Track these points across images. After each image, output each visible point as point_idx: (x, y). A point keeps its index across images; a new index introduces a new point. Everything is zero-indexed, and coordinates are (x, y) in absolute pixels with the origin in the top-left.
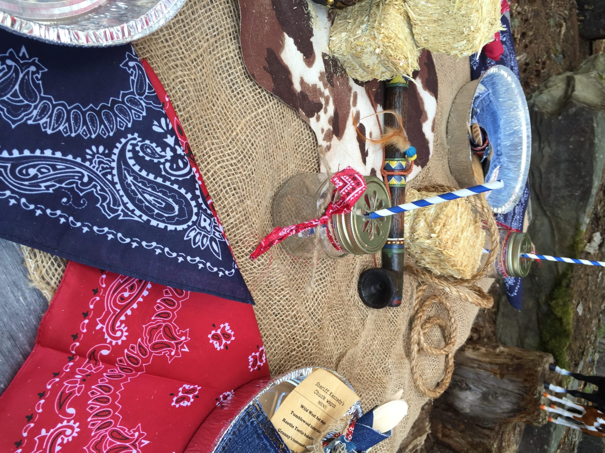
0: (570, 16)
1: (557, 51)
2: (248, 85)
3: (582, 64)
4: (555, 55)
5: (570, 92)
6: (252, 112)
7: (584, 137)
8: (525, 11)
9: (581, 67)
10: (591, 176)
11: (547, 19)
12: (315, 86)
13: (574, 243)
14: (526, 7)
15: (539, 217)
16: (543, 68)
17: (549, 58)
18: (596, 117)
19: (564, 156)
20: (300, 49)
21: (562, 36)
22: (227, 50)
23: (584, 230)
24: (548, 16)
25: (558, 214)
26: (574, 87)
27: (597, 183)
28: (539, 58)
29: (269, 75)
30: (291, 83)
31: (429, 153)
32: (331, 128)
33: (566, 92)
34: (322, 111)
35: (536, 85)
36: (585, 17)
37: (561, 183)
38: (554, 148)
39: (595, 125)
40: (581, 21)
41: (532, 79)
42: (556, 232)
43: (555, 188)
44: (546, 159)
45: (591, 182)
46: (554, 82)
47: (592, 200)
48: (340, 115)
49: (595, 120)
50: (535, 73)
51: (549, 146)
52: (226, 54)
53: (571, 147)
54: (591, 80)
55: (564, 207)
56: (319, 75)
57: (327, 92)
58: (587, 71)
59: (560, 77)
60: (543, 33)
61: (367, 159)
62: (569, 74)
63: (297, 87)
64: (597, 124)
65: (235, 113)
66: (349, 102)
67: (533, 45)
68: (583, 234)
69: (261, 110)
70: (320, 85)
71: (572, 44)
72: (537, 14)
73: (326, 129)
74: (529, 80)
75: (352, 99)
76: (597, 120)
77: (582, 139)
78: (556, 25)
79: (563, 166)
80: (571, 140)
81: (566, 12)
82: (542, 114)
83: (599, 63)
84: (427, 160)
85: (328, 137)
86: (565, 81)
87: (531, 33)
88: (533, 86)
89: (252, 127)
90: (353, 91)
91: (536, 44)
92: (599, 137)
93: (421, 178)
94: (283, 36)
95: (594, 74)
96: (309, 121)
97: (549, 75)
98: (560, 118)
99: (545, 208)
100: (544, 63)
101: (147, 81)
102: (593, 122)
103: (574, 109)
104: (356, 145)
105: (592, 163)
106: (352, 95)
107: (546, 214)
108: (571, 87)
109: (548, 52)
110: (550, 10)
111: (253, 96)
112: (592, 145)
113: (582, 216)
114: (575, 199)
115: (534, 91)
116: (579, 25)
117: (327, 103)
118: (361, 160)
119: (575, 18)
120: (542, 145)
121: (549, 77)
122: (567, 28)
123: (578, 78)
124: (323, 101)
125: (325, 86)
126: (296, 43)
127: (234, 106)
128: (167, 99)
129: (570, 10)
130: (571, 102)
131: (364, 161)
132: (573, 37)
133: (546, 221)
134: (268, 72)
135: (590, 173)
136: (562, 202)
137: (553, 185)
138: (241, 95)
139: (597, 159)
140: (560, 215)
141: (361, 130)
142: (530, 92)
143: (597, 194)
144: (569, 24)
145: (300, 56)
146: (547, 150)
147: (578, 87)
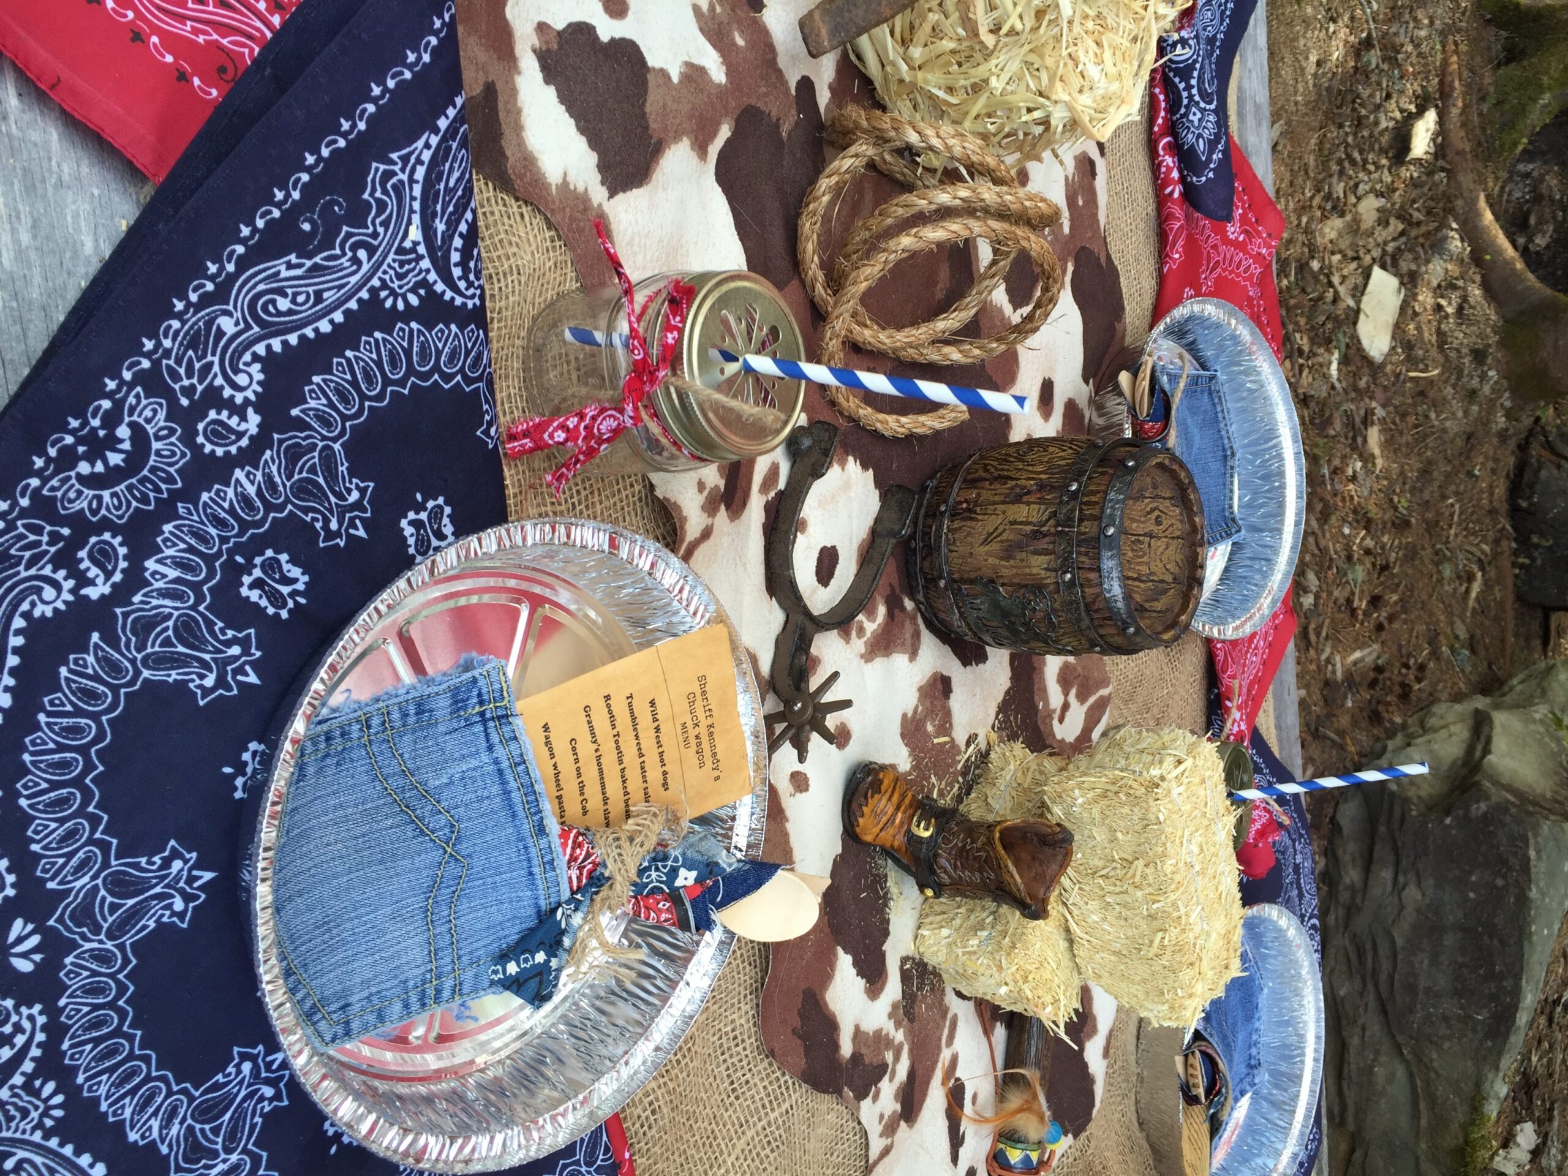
0: (1496, 555)
1: (1457, 637)
2: (761, 1067)
3: (1515, 681)
4: (1452, 648)
5: (1478, 753)
6: (760, 1120)
7: (1504, 877)
8: (1383, 548)
9: (1512, 689)
10: (1518, 977)
11: (1437, 564)
12: (878, 1033)
13: (1467, 1143)
14: (1385, 539)
15: (1383, 1059)
16: (1419, 680)
17: (1435, 654)
18: (1536, 835)
19: (1455, 915)
20: (861, 973)
21: (1471, 603)
22: (735, 1016)
23: (1494, 1115)
24: (1439, 559)
25: (1431, 1060)
26: (1489, 741)
27: (1530, 999)
28: (1409, 655)
29: (799, 1042)
30: (836, 1046)
31: (1093, 1105)
32: (898, 1107)
33: (1470, 749)
34: (886, 1078)
35: (1398, 720)
36: (1533, 560)
37: (1442, 982)
38: (1430, 892)
39: (1532, 854)
40: (1521, 566)
41: (1389, 704)
42: (1422, 1105)
43: (1428, 991)
44: (1410, 915)
45: (1516, 993)
46: (1442, 718)
47: (1517, 1040)
48: (920, 1072)
49: (1532, 842)
50: (1398, 690)
51: (1419, 884)
52: (733, 1021)
53: (1472, 895)
54: (1532, 727)
55: (1446, 1045)
56: (889, 1009)
57: (899, 1036)
58: (1523, 704)
59: (1458, 707)
60: (1424, 597)
61: (962, 1151)
62: (1481, 702)
63: (846, 1049)
64: (1538, 852)
65: (729, 1126)
66: (940, 1039)
67: (1396, 626)
68: (1489, 1125)
69: (776, 1114)
70: (889, 1027)
71: (1496, 620)
72: (1411, 554)
73: (888, 1113)
74: (1381, 708)
75: (946, 1032)
76: (1537, 842)
77: (1500, 882)
78: (1459, 577)
79: (1450, 940)
80: (1473, 878)
81: (1486, 548)
82: (1406, 801)
83: (1555, 685)
84: (1088, 1118)
85: (890, 1129)
86: (1470, 722)
87: (1395, 597)
88: (1391, 721)
89: (754, 1153)
90: (949, 1016)
91: (1405, 622)
92: (1542, 884)
93: (1071, 1160)
94: (835, 955)
95: (1541, 711)
96: (858, 1109)
97: (1433, 699)
98: (1448, 821)
99: (1400, 1039)
100: (1422, 668)
101: (605, 1138)
102: (1527, 845)
103: (1483, 806)
104: (941, 1125)
105: (1520, 945)
106: (948, 1023)
107: (1402, 1054)
108: (1483, 738)
109: (1433, 642)
110: (1447, 542)
111: (765, 1087)
112: (1523, 901)
113: (1490, 1075)
114: (1474, 1030)
115: (1391, 734)
116: (1516, 576)
117: (897, 1058)
118: (948, 1158)
119: (1506, 563)
120: (1401, 879)
121: (1432, 703)
122: (1486, 582)
123: (1500, 718)
124: (889, 1057)
125: (898, 1025)
126: (856, 964)
127: (730, 1112)
128: (627, 1155)
129: (1497, 542)
130: (1476, 784)
131: (955, 1159)
132: (1501, 604)
133: (1401, 1073)
134: (800, 1037)
135: (1516, 970)
136: (1443, 1030)
137: (1423, 983)
138: (745, 1089)
139: (1535, 938)
140: (1435, 1064)
141: (956, 1094)
142: (1382, 735)
143: (1531, 1024)
144: (1492, 574)
145: (861, 983)
146: (1412, 893)
147: (1500, 743)
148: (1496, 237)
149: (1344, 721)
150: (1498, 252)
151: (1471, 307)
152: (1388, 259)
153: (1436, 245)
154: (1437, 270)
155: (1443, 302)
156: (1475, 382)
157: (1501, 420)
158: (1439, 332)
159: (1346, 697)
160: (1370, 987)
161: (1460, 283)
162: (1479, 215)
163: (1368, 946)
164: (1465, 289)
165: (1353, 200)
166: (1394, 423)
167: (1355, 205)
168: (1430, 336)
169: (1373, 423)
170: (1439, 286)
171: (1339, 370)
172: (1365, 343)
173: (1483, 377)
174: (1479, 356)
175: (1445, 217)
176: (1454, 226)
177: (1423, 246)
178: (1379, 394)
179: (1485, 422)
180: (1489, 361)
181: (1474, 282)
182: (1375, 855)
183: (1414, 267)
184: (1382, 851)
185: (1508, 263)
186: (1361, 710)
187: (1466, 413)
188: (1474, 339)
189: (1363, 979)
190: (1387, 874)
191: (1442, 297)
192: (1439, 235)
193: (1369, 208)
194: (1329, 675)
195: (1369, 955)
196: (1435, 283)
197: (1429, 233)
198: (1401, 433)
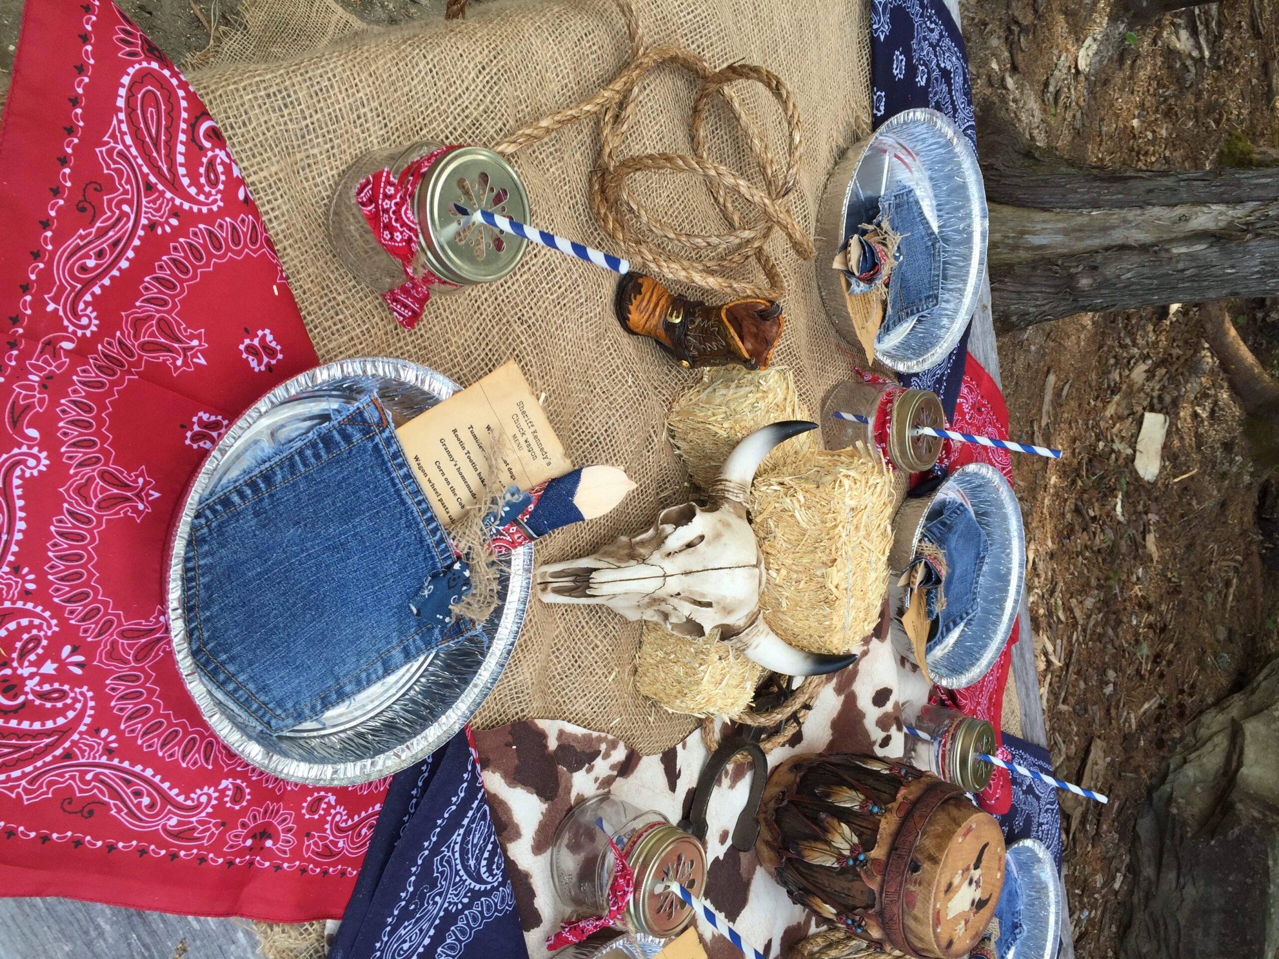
0: (1247, 557)
1: (1218, 641)
4: (1215, 654)
5: (1234, 764)
7: (1252, 878)
8: (1161, 615)
9: (1259, 686)
10: (1262, 944)
11: (1202, 598)
14: (1163, 607)
16: (1191, 695)
17: (1203, 668)
18: (1273, 849)
19: (1218, 903)
21: (1229, 604)
24: (1203, 590)
26: (1241, 753)
28: (1184, 682)
33: (1229, 759)
35: (1177, 735)
37: (1212, 946)
38: (1202, 889)
39: (1271, 863)
41: (1170, 727)
44: (1188, 905)
46: (1208, 728)
49: (1270, 854)
50: (1176, 713)
51: (1194, 884)
53: (1230, 889)
54: (1273, 726)
58: (1267, 705)
59: (1220, 715)
60: (1193, 629)
62: (1236, 707)
64: (1275, 861)
67: (1173, 666)
71: (1249, 597)
72: (1182, 606)
74: (1165, 733)
76: (1274, 854)
77: (1249, 881)
78: (1219, 593)
79: (1216, 918)
80: (1231, 879)
81: (1239, 556)
82: (1184, 824)
86: (1228, 731)
87: (1171, 646)
91: (1180, 659)
97: (1202, 710)
98: (1213, 843)
102: (1267, 857)
103: (1237, 831)
105: (1263, 922)
108: (1237, 750)
109: (1201, 660)
112: (1265, 894)
115: (1172, 750)
119: (1254, 558)
120: (1182, 881)
121: (1201, 714)
122: (1240, 579)
123: (1249, 728)
129: (1248, 547)
130: (1233, 805)
132: (1252, 584)
135: (1261, 939)
137: (1199, 947)
139: (1273, 916)
142: (1166, 754)
144: (1245, 570)
146: (1190, 891)
147: (1250, 753)
148: (1238, 349)
149: (1138, 757)
150: (1241, 361)
151: (1223, 410)
152: (1155, 401)
153: (1192, 367)
154: (1192, 387)
155: (1199, 410)
156: (1226, 466)
157: (1247, 478)
158: (1198, 436)
159: (1139, 740)
160: (1163, 948)
161: (1212, 392)
162: (1225, 334)
163: (1161, 923)
164: (1216, 395)
165: (1127, 372)
166: (1166, 522)
167: (1128, 376)
168: (1190, 440)
169: (1149, 531)
170: (1196, 398)
171: (1123, 507)
172: (1141, 473)
173: (1232, 462)
174: (1228, 447)
175: (1198, 343)
176: (1207, 345)
177: (1182, 374)
178: (1154, 507)
179: (1234, 487)
180: (1236, 449)
181: (1222, 388)
182: (1164, 861)
183: (1176, 394)
184: (1167, 858)
185: (1249, 369)
186: (1151, 742)
187: (1219, 491)
188: (1223, 433)
189: (1159, 941)
190: (1172, 875)
191: (1199, 405)
192: (1195, 359)
193: (1139, 373)
194: (1127, 731)
195: (1162, 928)
196: (1192, 396)
197: (1186, 360)
198: (1171, 527)
